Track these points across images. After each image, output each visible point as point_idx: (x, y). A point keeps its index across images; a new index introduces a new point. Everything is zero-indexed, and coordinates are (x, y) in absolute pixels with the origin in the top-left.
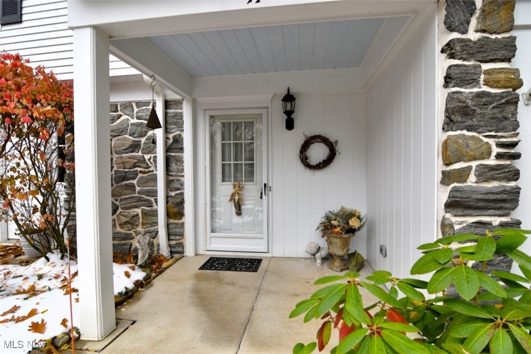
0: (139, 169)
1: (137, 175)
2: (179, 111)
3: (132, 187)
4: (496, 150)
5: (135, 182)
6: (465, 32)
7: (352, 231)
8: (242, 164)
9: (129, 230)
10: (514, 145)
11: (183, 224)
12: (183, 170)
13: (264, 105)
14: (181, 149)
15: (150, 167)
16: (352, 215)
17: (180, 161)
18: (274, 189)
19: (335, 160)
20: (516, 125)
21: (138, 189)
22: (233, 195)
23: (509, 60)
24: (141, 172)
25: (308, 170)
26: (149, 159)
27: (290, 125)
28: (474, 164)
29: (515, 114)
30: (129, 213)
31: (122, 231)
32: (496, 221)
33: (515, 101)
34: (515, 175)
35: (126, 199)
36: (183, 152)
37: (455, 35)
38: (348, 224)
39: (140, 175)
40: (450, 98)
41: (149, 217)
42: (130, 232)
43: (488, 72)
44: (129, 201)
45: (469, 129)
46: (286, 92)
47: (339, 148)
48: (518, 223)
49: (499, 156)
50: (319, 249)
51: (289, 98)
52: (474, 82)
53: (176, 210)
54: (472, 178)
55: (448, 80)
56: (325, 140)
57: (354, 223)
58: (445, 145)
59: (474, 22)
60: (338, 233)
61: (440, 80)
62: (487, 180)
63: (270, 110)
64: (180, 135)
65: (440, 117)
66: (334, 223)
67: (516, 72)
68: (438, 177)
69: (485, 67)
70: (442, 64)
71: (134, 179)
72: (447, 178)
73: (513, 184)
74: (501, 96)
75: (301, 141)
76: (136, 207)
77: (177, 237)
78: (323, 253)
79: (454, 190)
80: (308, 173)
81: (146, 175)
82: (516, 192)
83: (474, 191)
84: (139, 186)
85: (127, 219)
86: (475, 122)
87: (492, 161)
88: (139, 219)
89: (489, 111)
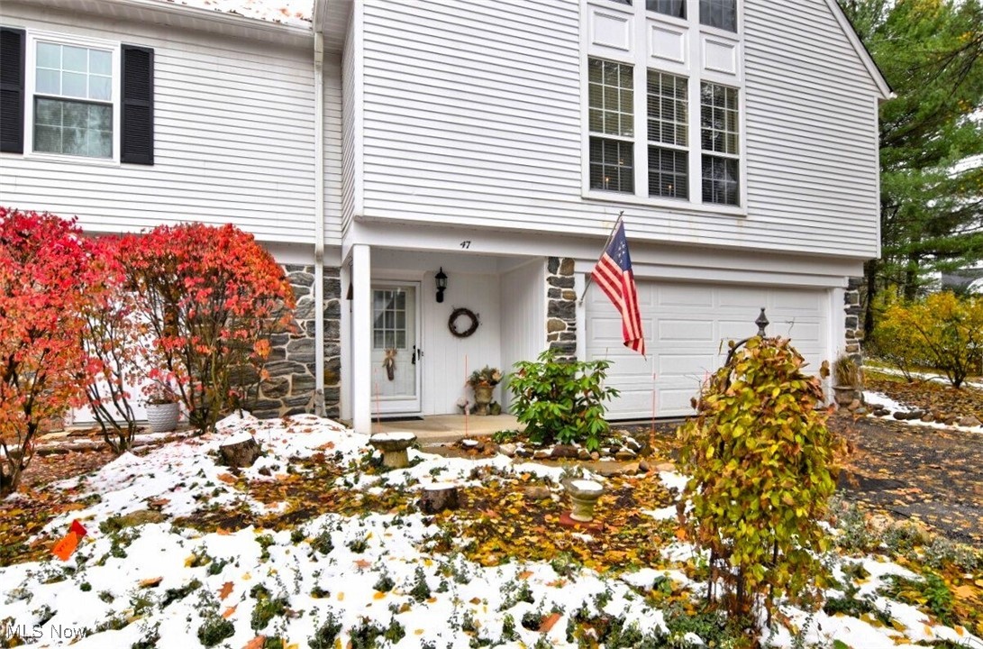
0: (290, 334)
1: (288, 339)
2: (338, 278)
3: (282, 352)
4: (568, 326)
5: (285, 347)
6: (555, 274)
7: (494, 383)
8: (393, 332)
9: (277, 398)
10: (574, 324)
11: (338, 389)
12: (338, 336)
13: (416, 279)
14: (338, 316)
15: (302, 332)
16: (494, 371)
17: (337, 326)
18: (426, 354)
19: (477, 330)
20: (574, 316)
21: (288, 354)
22: (387, 360)
23: (572, 287)
24: (292, 337)
25: (455, 338)
26: (302, 324)
27: (440, 298)
28: (559, 332)
29: (574, 311)
30: (278, 379)
31: (268, 399)
32: (568, 357)
33: (574, 306)
34: (574, 338)
35: (273, 365)
36: (340, 318)
37: (552, 275)
38: (491, 378)
39: (290, 341)
40: (550, 302)
41: (301, 384)
42: (277, 400)
43: (564, 292)
44: (276, 367)
45: (558, 316)
46: (439, 271)
47: (481, 320)
48: (576, 358)
49: (569, 329)
50: (467, 403)
51: (441, 275)
52: (558, 296)
53: (333, 374)
54: (559, 338)
55: (549, 294)
56: (469, 313)
57: (495, 377)
58: (548, 323)
59: (559, 269)
60: (485, 385)
61: (546, 294)
62: (564, 339)
63: (423, 284)
64: (337, 302)
65: (546, 311)
66: (482, 378)
67: (574, 293)
68: (546, 338)
69: (563, 290)
70: (547, 286)
71: (284, 343)
72: (550, 338)
73: (574, 341)
74: (569, 303)
75: (450, 313)
76: (287, 373)
77: (333, 402)
78: (470, 406)
79: (553, 344)
80: (456, 340)
81: (296, 340)
82: (575, 345)
83: (560, 344)
84: (290, 351)
85: (276, 386)
86: (559, 313)
87: (566, 331)
88: (288, 386)
89: (564, 309)
